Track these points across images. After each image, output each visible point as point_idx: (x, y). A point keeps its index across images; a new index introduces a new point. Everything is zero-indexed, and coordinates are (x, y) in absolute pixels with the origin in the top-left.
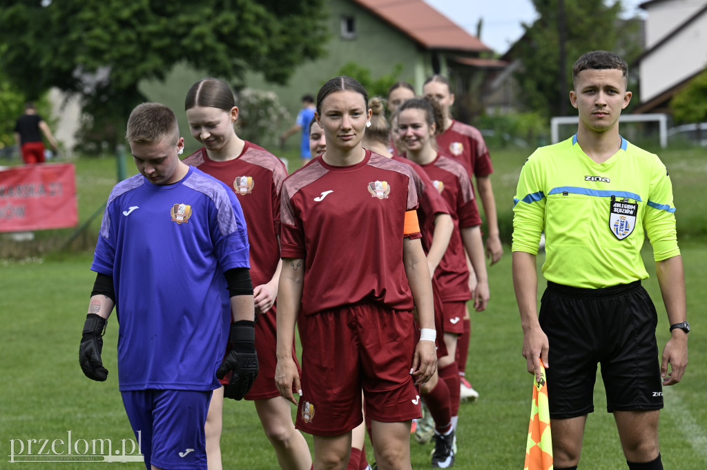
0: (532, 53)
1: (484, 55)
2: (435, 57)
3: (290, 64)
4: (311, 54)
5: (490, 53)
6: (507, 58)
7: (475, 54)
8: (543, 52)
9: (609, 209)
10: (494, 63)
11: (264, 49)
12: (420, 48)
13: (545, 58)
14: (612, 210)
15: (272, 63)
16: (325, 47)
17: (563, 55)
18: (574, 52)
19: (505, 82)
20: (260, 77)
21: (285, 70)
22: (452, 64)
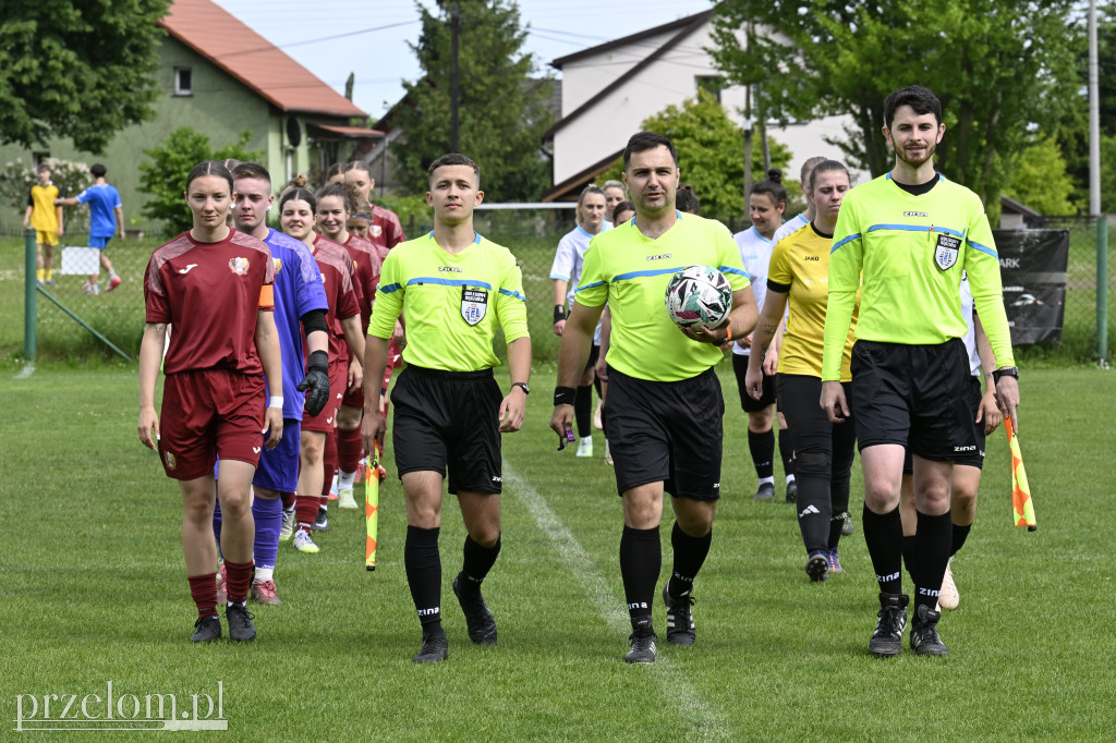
0: (416, 120)
1: (354, 121)
2: (292, 122)
3: (108, 126)
4: (134, 115)
5: (365, 117)
6: (384, 125)
7: (344, 120)
8: (431, 119)
9: (460, 296)
10: (368, 131)
11: (76, 107)
12: (274, 110)
13: (432, 128)
14: (463, 298)
15: (83, 125)
16: (152, 106)
17: (456, 123)
18: (470, 120)
19: (381, 155)
20: (69, 141)
21: (101, 134)
22: (313, 132)
